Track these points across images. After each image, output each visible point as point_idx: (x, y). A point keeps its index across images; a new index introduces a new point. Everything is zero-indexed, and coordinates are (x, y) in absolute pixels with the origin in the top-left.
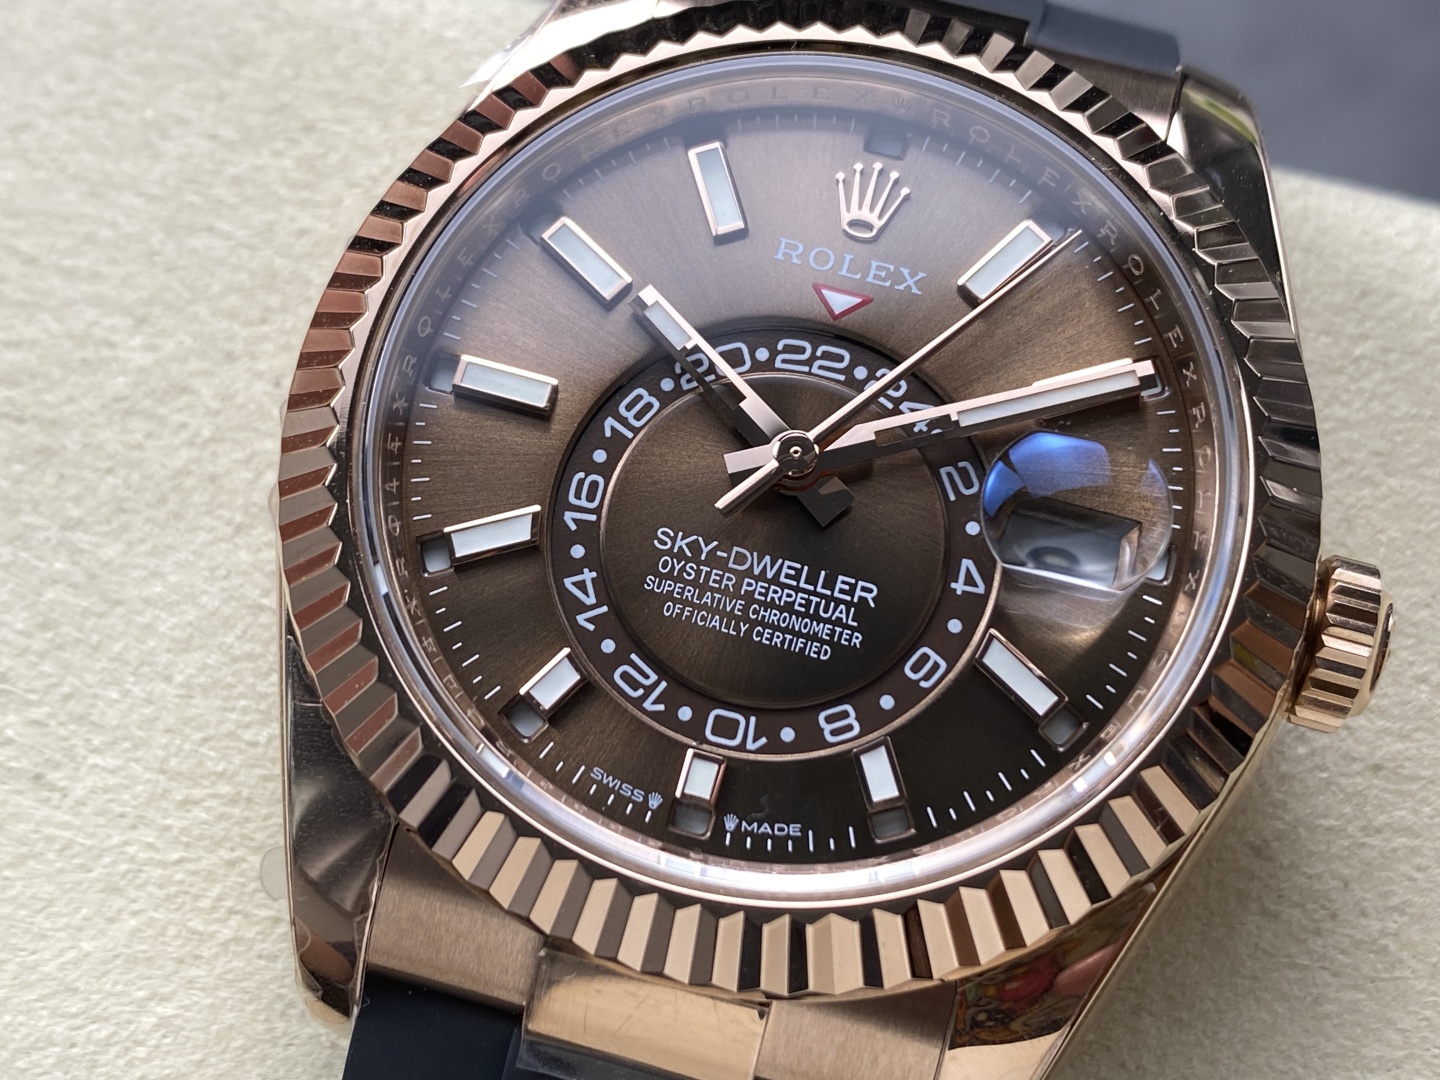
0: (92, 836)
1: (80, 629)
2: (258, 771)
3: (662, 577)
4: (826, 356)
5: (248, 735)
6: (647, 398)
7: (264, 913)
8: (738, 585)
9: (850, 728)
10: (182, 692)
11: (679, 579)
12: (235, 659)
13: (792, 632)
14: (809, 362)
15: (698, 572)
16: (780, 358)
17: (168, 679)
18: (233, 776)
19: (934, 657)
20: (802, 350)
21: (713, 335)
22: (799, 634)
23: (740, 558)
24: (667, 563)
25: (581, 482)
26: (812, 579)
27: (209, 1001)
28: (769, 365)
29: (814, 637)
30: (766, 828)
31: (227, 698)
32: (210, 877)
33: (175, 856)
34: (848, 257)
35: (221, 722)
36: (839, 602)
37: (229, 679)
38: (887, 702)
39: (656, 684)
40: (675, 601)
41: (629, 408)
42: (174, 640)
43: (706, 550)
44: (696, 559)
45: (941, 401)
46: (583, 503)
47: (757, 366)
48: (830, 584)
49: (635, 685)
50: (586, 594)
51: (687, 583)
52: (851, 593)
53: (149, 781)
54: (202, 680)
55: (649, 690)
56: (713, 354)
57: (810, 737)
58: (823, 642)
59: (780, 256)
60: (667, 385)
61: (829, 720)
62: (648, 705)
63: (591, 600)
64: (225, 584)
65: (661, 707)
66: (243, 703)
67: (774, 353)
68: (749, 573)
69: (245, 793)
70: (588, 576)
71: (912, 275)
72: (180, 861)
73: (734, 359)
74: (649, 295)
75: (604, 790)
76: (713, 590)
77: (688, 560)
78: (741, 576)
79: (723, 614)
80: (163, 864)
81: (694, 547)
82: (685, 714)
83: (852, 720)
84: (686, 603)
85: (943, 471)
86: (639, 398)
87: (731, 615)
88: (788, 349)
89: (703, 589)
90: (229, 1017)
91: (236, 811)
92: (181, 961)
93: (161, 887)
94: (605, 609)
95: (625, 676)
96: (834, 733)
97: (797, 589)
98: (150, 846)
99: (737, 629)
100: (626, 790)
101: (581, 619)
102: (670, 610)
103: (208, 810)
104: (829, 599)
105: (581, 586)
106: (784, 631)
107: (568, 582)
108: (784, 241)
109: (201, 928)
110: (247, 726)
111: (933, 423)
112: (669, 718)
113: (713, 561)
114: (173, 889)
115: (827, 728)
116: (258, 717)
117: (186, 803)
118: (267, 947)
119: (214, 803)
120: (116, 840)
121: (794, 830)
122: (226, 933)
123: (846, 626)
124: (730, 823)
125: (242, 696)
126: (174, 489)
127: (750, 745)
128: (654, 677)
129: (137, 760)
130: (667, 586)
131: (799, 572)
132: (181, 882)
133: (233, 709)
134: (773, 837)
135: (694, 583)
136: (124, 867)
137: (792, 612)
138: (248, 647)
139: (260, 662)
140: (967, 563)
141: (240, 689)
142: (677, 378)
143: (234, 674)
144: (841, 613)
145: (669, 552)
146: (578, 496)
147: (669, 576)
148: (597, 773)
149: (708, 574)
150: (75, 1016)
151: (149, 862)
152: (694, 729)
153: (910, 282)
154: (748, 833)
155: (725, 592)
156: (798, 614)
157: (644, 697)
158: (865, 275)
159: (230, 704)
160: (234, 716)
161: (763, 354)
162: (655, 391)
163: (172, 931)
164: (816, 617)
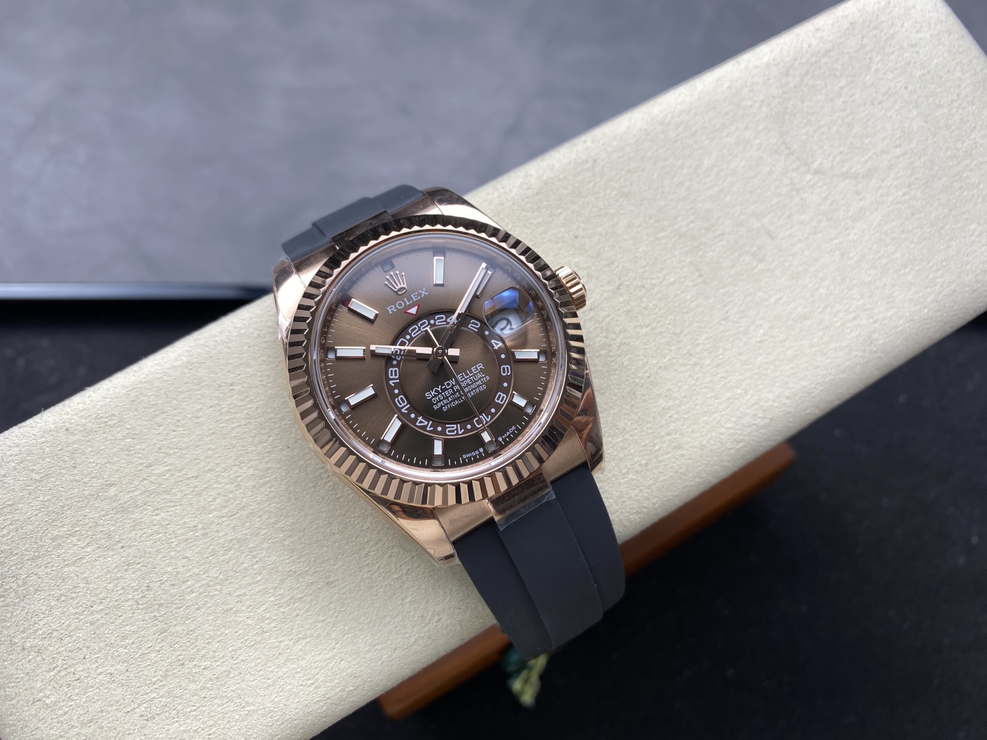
0: (353, 582)
1: (302, 544)
2: (375, 533)
3: (436, 404)
4: (422, 325)
5: (365, 527)
6: (394, 369)
7: (408, 558)
8: (453, 390)
9: (503, 397)
10: (340, 533)
11: (440, 401)
12: (344, 515)
13: (474, 389)
14: (419, 330)
15: (443, 395)
16: (412, 334)
17: (334, 534)
18: (371, 538)
19: (505, 366)
20: (415, 328)
21: (394, 343)
22: (476, 388)
23: (448, 384)
24: (434, 400)
25: (398, 401)
26: (467, 374)
27: (416, 588)
28: (412, 338)
29: (479, 386)
30: (508, 433)
31: (352, 524)
32: (389, 564)
33: (376, 567)
34: (405, 299)
35: (356, 531)
36: (476, 374)
37: (348, 520)
38: (505, 385)
39: (457, 426)
40: (444, 406)
41: (392, 375)
42: (326, 525)
43: (439, 389)
44: (439, 393)
45: (454, 313)
46: (403, 405)
47: (410, 341)
48: (471, 372)
49: (453, 431)
50: (424, 423)
51: (443, 400)
52: (477, 369)
53: (353, 559)
54: (342, 526)
55: (457, 429)
56: (398, 347)
57: (498, 407)
58: (482, 385)
59: (391, 312)
60: (395, 362)
61: (498, 399)
62: (460, 433)
63: (426, 423)
64: (324, 502)
65: (463, 430)
66: (356, 522)
67: (410, 334)
68: (453, 385)
69: (377, 539)
70: (420, 418)
71: (422, 291)
72: (379, 567)
73: (403, 344)
74: (373, 347)
75: (469, 458)
76: (449, 396)
77: (438, 395)
78: (452, 388)
79: (456, 399)
80: (376, 572)
81: (436, 391)
82: (469, 427)
83: (502, 395)
84: (447, 404)
85: (469, 326)
86: (392, 371)
87: (458, 398)
88: (412, 331)
89: (447, 398)
90: (423, 587)
91: (379, 545)
92: (401, 587)
93: (380, 577)
94: (431, 422)
95: (449, 431)
96: (501, 401)
97: (466, 379)
98: (369, 571)
99: (462, 399)
100: (474, 454)
101: (428, 429)
102: (445, 409)
103: (373, 551)
104: (474, 375)
105: (421, 422)
106: (472, 390)
107: (417, 424)
108: (388, 308)
109: (398, 576)
110: (363, 526)
111: (457, 318)
112: (467, 431)
113: (443, 390)
114: (384, 574)
115: (499, 401)
116: (363, 521)
117: (367, 555)
118: (416, 564)
119: (373, 549)
120: (360, 578)
121: (514, 428)
122: (405, 571)
123: (483, 377)
124: (500, 439)
125: (354, 521)
126: (290, 493)
127: (488, 420)
128: (455, 426)
129: (346, 557)
130: (439, 405)
131: (463, 375)
132: (383, 572)
133: (356, 525)
134: (511, 433)
135: (444, 399)
136: (367, 581)
137: (469, 385)
138: (344, 510)
139: (351, 510)
140: (493, 341)
141: (352, 519)
142: (395, 359)
143: (348, 518)
144: (479, 376)
145: (433, 397)
146: (401, 404)
147: (438, 402)
148: (464, 456)
149: (445, 394)
150: (390, 622)
151: (372, 574)
152: (474, 428)
153: (424, 293)
154: (506, 438)
155: (452, 394)
156: (471, 384)
157: (457, 432)
158: (413, 300)
159: (354, 525)
160: (357, 527)
161: (408, 337)
162: (394, 366)
163: (392, 583)
164: (475, 381)
